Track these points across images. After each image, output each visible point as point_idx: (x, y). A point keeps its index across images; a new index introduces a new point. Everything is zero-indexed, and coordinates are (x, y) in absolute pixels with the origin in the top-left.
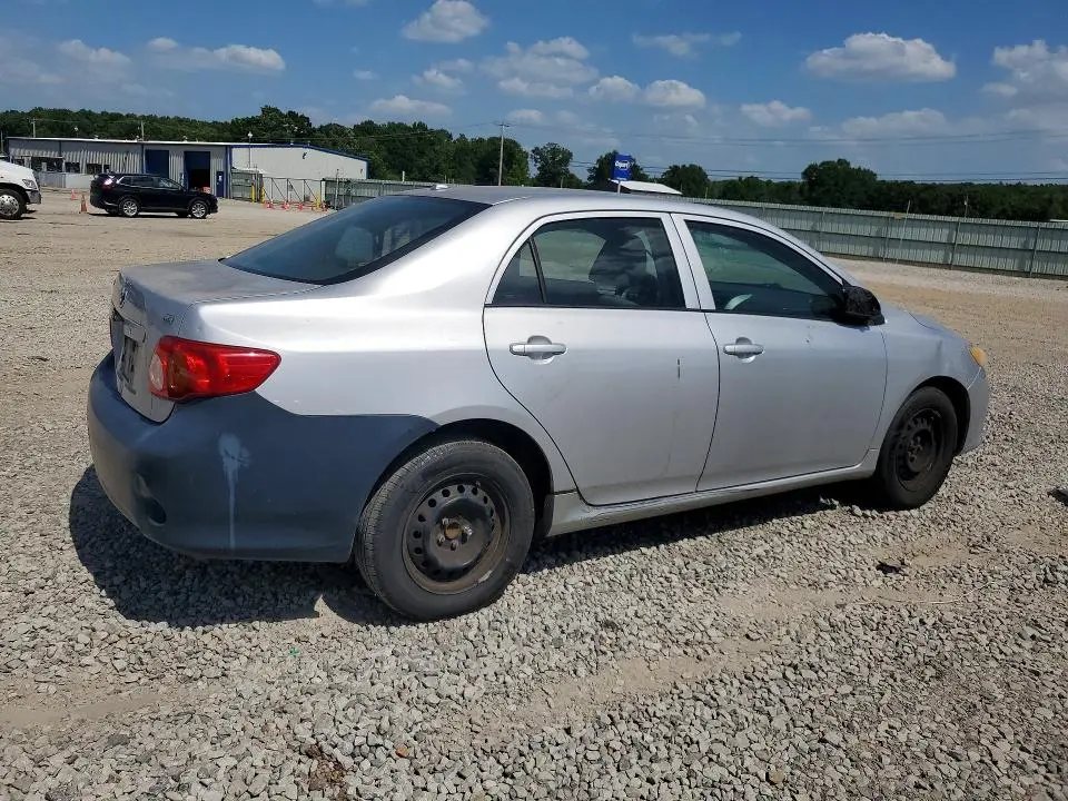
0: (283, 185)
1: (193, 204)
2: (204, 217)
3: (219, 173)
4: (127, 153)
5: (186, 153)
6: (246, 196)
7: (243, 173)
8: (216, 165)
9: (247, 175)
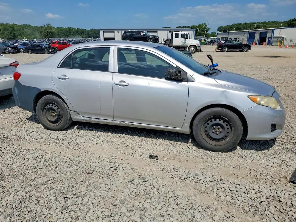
0: (289, 40)
1: (243, 48)
2: (246, 52)
3: (269, 38)
4: (244, 34)
5: (260, 32)
6: (277, 44)
7: (277, 37)
8: (269, 35)
9: (278, 38)
